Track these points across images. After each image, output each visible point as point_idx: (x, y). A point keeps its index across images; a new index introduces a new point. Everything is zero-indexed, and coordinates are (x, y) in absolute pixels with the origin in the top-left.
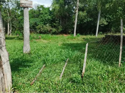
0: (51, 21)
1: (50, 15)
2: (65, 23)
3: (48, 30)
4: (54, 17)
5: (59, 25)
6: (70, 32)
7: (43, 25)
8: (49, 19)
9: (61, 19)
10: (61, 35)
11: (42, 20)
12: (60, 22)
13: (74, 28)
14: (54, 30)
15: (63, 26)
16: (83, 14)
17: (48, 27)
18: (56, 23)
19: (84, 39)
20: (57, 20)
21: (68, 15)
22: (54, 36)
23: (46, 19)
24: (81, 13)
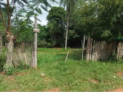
0: (47, 37)
1: (46, 32)
2: (58, 39)
3: (44, 44)
4: (49, 34)
5: (54, 40)
6: (62, 46)
7: (40, 40)
8: (45, 36)
9: (55, 35)
10: (55, 49)
11: (39, 36)
12: (54, 38)
13: (65, 43)
14: (49, 44)
15: (56, 41)
16: (72, 32)
17: (44, 42)
18: (51, 39)
19: (73, 51)
20: (52, 36)
21: (60, 32)
22: (50, 49)
23: (42, 36)
24: (70, 31)
